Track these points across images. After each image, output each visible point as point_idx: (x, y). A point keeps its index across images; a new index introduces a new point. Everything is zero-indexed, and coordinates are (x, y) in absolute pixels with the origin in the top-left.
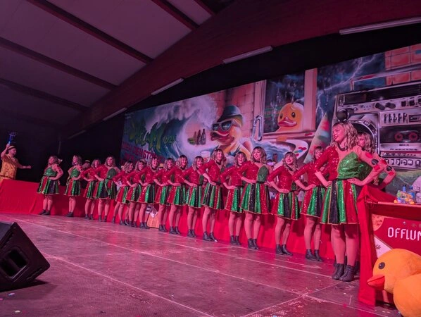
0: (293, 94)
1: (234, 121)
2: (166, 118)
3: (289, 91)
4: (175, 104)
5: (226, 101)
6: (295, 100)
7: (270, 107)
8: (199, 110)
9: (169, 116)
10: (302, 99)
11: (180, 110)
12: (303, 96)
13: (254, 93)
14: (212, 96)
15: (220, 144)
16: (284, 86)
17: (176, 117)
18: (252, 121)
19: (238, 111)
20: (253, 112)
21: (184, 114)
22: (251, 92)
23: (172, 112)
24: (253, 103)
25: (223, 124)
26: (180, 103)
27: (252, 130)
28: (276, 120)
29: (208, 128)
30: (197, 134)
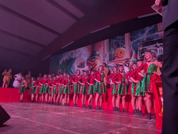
0: (120, 44)
1: (96, 57)
2: (68, 57)
3: (118, 43)
4: (71, 52)
5: (92, 49)
6: (121, 46)
7: (111, 50)
8: (81, 54)
10: (124, 46)
11: (74, 54)
12: (125, 44)
13: (104, 45)
14: (87, 47)
16: (116, 41)
17: (72, 57)
18: (104, 56)
19: (98, 53)
20: (104, 53)
21: (75, 56)
22: (103, 45)
23: (70, 55)
24: (104, 49)
26: (73, 51)
27: (104, 60)
28: (114, 56)
29: (86, 61)
30: (81, 64)
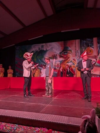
0: (90, 44)
2: (38, 49)
3: (88, 43)
4: (42, 44)
5: (65, 45)
6: (90, 46)
7: (82, 48)
8: (53, 48)
9: (39, 49)
10: (93, 46)
11: (44, 47)
12: (93, 45)
13: (75, 43)
14: (58, 43)
15: (64, 59)
16: (86, 42)
17: (43, 49)
18: (76, 52)
19: (70, 49)
20: (76, 49)
21: (46, 48)
23: (40, 47)
24: (76, 46)
25: (64, 53)
26: (44, 44)
27: (76, 55)
29: (58, 54)
30: (53, 56)
